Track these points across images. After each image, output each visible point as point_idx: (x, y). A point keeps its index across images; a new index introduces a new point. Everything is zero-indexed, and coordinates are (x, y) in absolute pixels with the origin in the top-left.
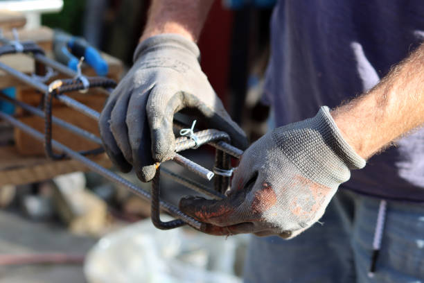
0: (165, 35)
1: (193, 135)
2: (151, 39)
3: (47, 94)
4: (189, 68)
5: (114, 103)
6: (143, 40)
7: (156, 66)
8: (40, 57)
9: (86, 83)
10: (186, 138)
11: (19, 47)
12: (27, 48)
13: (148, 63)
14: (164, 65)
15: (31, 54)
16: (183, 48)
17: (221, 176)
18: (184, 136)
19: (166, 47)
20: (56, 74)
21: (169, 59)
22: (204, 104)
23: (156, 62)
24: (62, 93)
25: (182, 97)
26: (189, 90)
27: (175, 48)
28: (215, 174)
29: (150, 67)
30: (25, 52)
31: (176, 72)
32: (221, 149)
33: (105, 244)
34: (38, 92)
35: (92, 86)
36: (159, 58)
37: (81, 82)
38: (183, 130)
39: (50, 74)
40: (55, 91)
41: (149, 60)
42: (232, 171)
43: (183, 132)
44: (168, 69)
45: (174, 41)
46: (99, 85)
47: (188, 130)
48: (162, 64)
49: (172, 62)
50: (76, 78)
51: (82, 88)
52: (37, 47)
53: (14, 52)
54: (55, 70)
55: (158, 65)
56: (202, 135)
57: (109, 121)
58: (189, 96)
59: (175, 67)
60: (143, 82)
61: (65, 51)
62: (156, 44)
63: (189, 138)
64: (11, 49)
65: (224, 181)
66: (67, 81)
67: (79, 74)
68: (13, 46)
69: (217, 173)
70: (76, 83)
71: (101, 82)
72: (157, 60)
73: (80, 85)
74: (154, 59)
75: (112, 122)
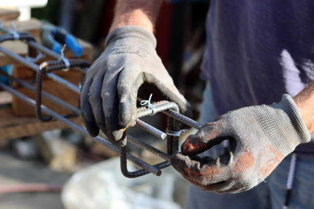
0: (130, 26)
1: (150, 105)
2: (118, 29)
3: (38, 72)
4: (148, 53)
5: (92, 81)
6: (112, 30)
7: (123, 52)
8: (33, 43)
9: (67, 63)
10: (145, 108)
11: (17, 36)
12: (23, 36)
13: (117, 49)
14: (129, 51)
15: (25, 41)
16: (143, 37)
17: (172, 137)
18: (144, 106)
19: (130, 36)
20: (45, 56)
21: (133, 46)
22: (159, 81)
23: (123, 48)
24: (50, 71)
25: (143, 77)
26: (148, 71)
27: (138, 37)
28: (167, 135)
29: (119, 53)
30: (21, 39)
31: (139, 57)
32: (171, 116)
33: (77, 178)
34: (31, 69)
35: (72, 66)
36: (125, 45)
37: (64, 63)
38: (142, 101)
39: (40, 56)
40: (44, 69)
41: (117, 46)
42: (180, 132)
43: (142, 103)
44: (132, 54)
45: (137, 31)
46: (77, 65)
47: (147, 101)
48: (128, 50)
49: (136, 49)
50: (60, 60)
51: (65, 67)
52: (30, 35)
53: (12, 39)
54: (43, 53)
55: (126, 51)
56: (157, 105)
57: (89, 94)
58: (148, 75)
59: (138, 52)
60: (114, 65)
61: (50, 38)
62: (124, 33)
63: (147, 107)
64: (10, 37)
65: (174, 140)
66: (53, 62)
67: (62, 57)
68: (12, 35)
69: (168, 134)
70: (60, 64)
71: (79, 63)
72: (124, 47)
73: (63, 65)
74: (122, 45)
75: (91, 95)
